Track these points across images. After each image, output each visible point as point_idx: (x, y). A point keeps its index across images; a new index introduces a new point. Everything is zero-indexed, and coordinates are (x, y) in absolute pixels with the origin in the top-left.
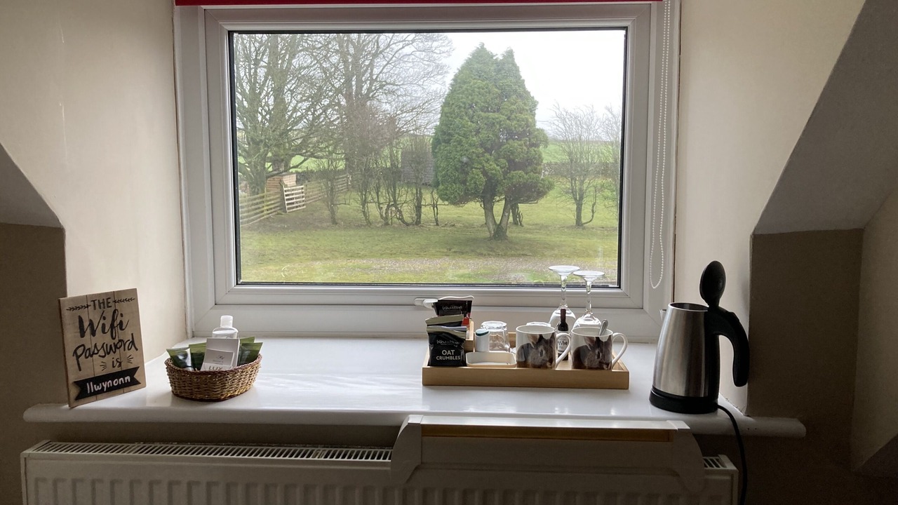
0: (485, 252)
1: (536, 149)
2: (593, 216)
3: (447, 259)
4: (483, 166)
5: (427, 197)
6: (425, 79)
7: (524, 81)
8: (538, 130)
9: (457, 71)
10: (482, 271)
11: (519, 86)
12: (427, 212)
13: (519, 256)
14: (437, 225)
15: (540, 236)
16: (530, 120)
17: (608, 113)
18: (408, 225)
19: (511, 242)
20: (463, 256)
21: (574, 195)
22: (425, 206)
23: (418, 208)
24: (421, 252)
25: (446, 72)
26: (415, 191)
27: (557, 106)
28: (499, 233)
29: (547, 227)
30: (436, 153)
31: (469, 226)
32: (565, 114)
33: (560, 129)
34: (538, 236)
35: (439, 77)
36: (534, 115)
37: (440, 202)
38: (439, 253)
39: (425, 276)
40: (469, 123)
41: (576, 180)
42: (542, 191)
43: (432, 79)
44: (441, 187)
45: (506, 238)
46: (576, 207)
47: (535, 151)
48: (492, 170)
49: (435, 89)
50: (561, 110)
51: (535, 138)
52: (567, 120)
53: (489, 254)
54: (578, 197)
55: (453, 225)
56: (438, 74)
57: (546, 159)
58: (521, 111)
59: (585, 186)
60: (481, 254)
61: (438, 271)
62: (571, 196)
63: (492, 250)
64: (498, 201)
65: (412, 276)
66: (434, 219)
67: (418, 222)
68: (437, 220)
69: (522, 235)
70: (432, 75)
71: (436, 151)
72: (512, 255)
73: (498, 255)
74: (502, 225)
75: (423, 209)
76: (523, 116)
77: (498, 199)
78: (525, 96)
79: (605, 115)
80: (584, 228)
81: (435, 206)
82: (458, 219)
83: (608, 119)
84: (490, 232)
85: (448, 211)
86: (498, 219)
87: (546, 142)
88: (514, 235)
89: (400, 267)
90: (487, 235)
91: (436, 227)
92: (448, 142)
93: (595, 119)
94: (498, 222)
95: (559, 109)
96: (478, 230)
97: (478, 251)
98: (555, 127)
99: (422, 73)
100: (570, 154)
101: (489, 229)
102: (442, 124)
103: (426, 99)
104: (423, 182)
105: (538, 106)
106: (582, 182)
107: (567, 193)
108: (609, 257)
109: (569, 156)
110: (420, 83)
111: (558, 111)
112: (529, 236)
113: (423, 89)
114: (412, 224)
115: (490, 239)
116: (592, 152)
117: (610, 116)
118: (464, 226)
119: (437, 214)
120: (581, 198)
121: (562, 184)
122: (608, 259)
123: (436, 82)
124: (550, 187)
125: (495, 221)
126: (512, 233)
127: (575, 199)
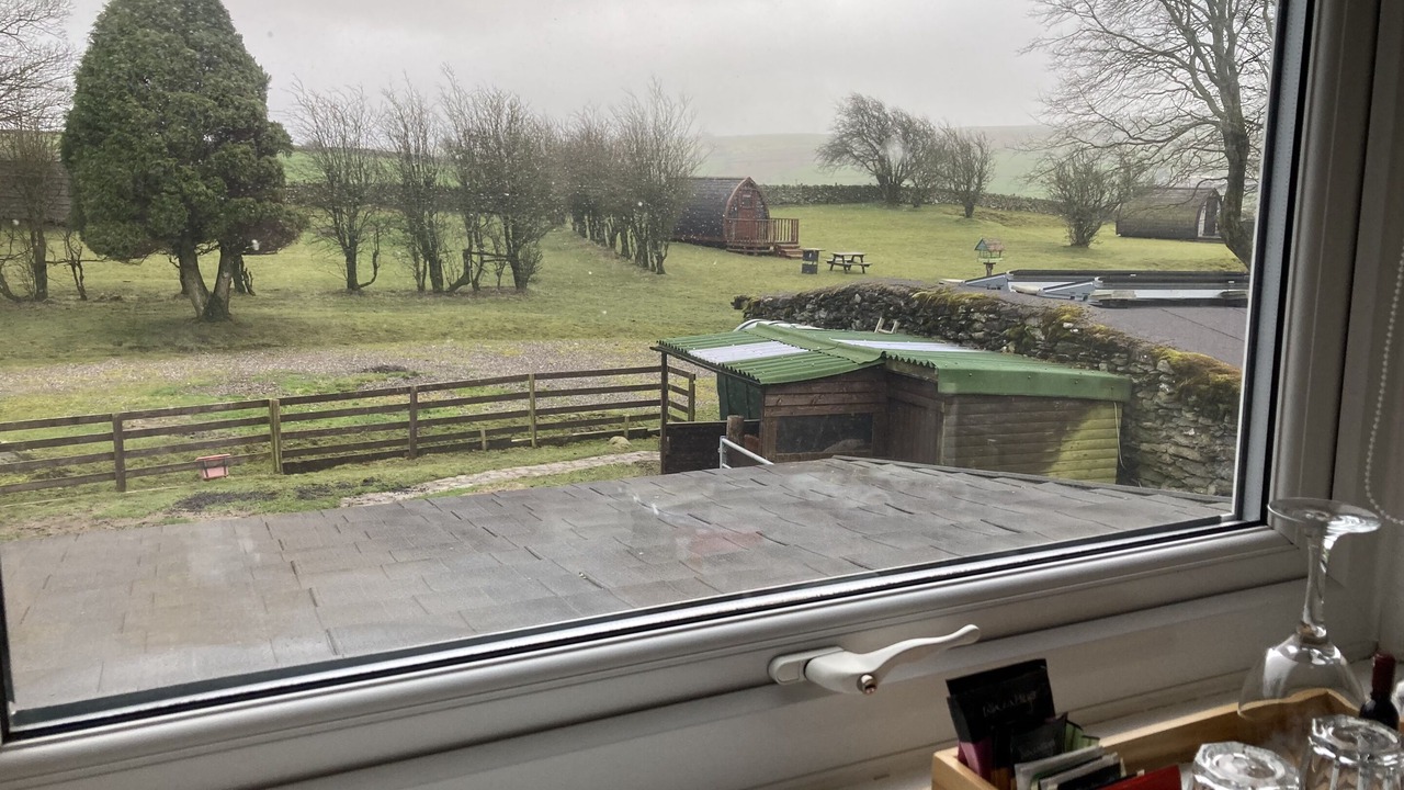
0: (191, 345)
1: (272, 159)
2: (375, 274)
3: (117, 361)
4: (181, 189)
5: (56, 247)
6: (22, 23)
7: (240, 37)
8: (272, 125)
9: (103, 10)
10: (195, 381)
11: (232, 46)
12: (59, 276)
13: (258, 347)
14: (84, 298)
15: (289, 311)
16: (260, 108)
17: (388, 101)
18: (18, 300)
19: (239, 324)
20: (148, 354)
21: (340, 239)
22: (55, 263)
23: (40, 269)
24: (61, 351)
25: (64, 14)
26: (28, 236)
27: (299, 85)
28: (215, 309)
29: (297, 293)
30: (72, 162)
31: (147, 299)
32: (314, 100)
33: (307, 125)
34: (285, 312)
35: (52, 21)
36: (264, 99)
37: (87, 254)
38: (98, 353)
39: (78, 398)
40: (142, 110)
41: (342, 212)
42: (289, 233)
43: (36, 24)
44: (89, 228)
45: (227, 316)
46: (345, 258)
47: (270, 162)
48: (198, 194)
49: (45, 43)
50: (307, 92)
51: (269, 140)
52: (319, 111)
53: (200, 349)
54: (348, 241)
55: (118, 299)
56: (49, 15)
57: (290, 177)
58: (240, 91)
59: (358, 223)
60: (185, 350)
61: (104, 386)
62: (336, 239)
63: (204, 339)
64: (207, 251)
65: (50, 401)
66: (76, 288)
67: (40, 294)
68: (81, 290)
69: (256, 311)
70: (37, 17)
71: (73, 158)
72: (244, 348)
73: (216, 349)
74: (219, 294)
75: (51, 271)
76: (245, 101)
77: (205, 247)
78: (244, 64)
79: (384, 105)
80: (362, 294)
81: (75, 263)
82: (125, 286)
83: (388, 111)
84: (197, 308)
85: (103, 273)
86: (210, 283)
87: (288, 147)
88: (242, 310)
89: (17, 384)
90: (190, 312)
91: (81, 302)
92: (95, 142)
93: (367, 109)
94: (211, 289)
95: (303, 91)
96: (170, 305)
97: (178, 344)
98: (298, 121)
99: (14, 12)
100: (329, 169)
101: (194, 301)
102: (80, 105)
103: (28, 62)
104: (45, 217)
105: (270, 85)
106: (353, 217)
107: (328, 235)
108: (414, 340)
109: (328, 171)
110: (10, 30)
111: (300, 94)
112: (266, 310)
113: (20, 42)
114: (25, 299)
115: (198, 320)
116: (365, 167)
117: (391, 106)
118: (140, 299)
119: (82, 278)
120: (354, 244)
121: (321, 219)
122: (413, 343)
123: (47, 30)
124: (303, 224)
125: (205, 288)
126: (238, 307)
127: (343, 244)
